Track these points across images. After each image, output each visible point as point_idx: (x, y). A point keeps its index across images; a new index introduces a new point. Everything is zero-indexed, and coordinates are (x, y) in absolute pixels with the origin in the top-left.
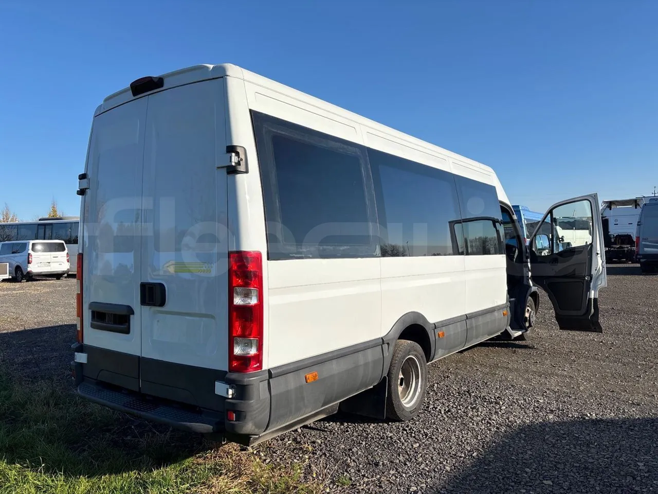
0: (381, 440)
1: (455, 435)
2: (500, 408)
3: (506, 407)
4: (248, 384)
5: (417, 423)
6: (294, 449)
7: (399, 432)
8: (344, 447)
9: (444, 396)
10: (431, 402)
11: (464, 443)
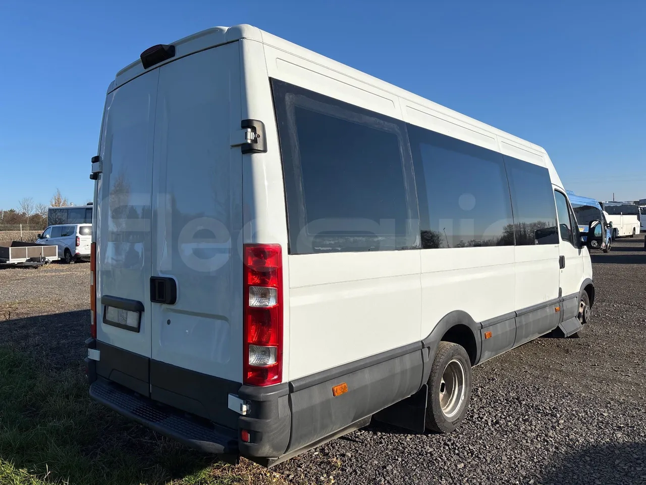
0: (420, 457)
1: (506, 455)
2: (558, 421)
3: (565, 421)
4: (265, 400)
5: (461, 436)
6: (322, 463)
7: (440, 447)
8: (377, 462)
9: (490, 403)
10: (475, 411)
11: (517, 466)
